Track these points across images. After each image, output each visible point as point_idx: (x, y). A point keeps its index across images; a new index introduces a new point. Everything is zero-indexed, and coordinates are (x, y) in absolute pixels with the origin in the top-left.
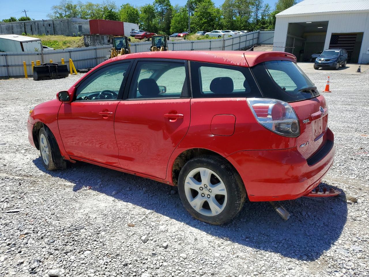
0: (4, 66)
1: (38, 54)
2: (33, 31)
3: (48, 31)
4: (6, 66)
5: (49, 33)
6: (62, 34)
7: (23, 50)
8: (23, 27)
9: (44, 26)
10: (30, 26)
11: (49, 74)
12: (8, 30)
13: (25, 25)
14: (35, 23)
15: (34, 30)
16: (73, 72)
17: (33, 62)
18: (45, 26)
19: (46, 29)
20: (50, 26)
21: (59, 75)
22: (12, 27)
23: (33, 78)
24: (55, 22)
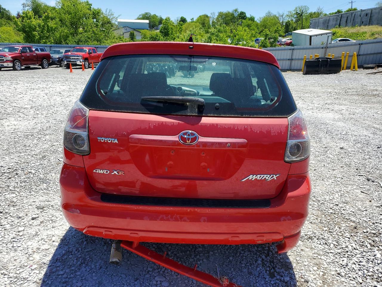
0: (289, 60)
1: (322, 48)
2: (347, 22)
3: (363, 22)
4: (291, 60)
5: (363, 23)
6: (378, 24)
7: (310, 44)
8: (339, 19)
9: (360, 16)
10: (346, 18)
11: (319, 69)
12: (324, 24)
13: (341, 18)
14: (352, 14)
15: (349, 21)
16: (354, 67)
17: (312, 56)
18: (362, 16)
19: (361, 19)
20: (366, 16)
21: (330, 71)
22: (329, 20)
23: (302, 73)
24: (374, 11)
